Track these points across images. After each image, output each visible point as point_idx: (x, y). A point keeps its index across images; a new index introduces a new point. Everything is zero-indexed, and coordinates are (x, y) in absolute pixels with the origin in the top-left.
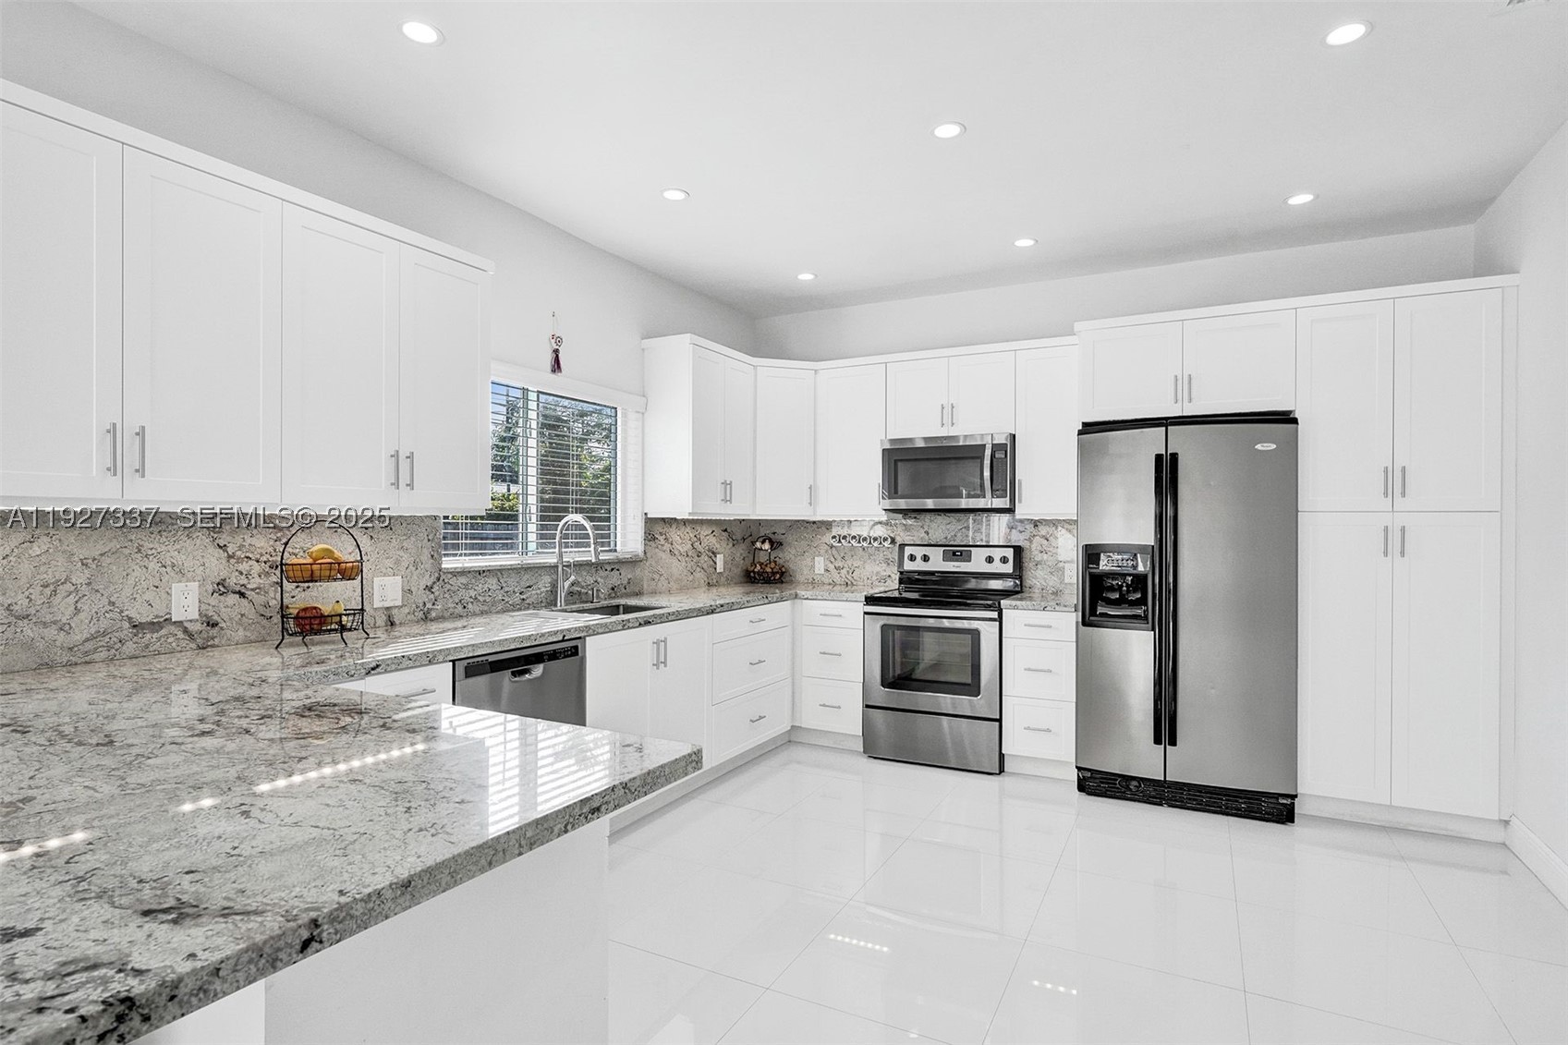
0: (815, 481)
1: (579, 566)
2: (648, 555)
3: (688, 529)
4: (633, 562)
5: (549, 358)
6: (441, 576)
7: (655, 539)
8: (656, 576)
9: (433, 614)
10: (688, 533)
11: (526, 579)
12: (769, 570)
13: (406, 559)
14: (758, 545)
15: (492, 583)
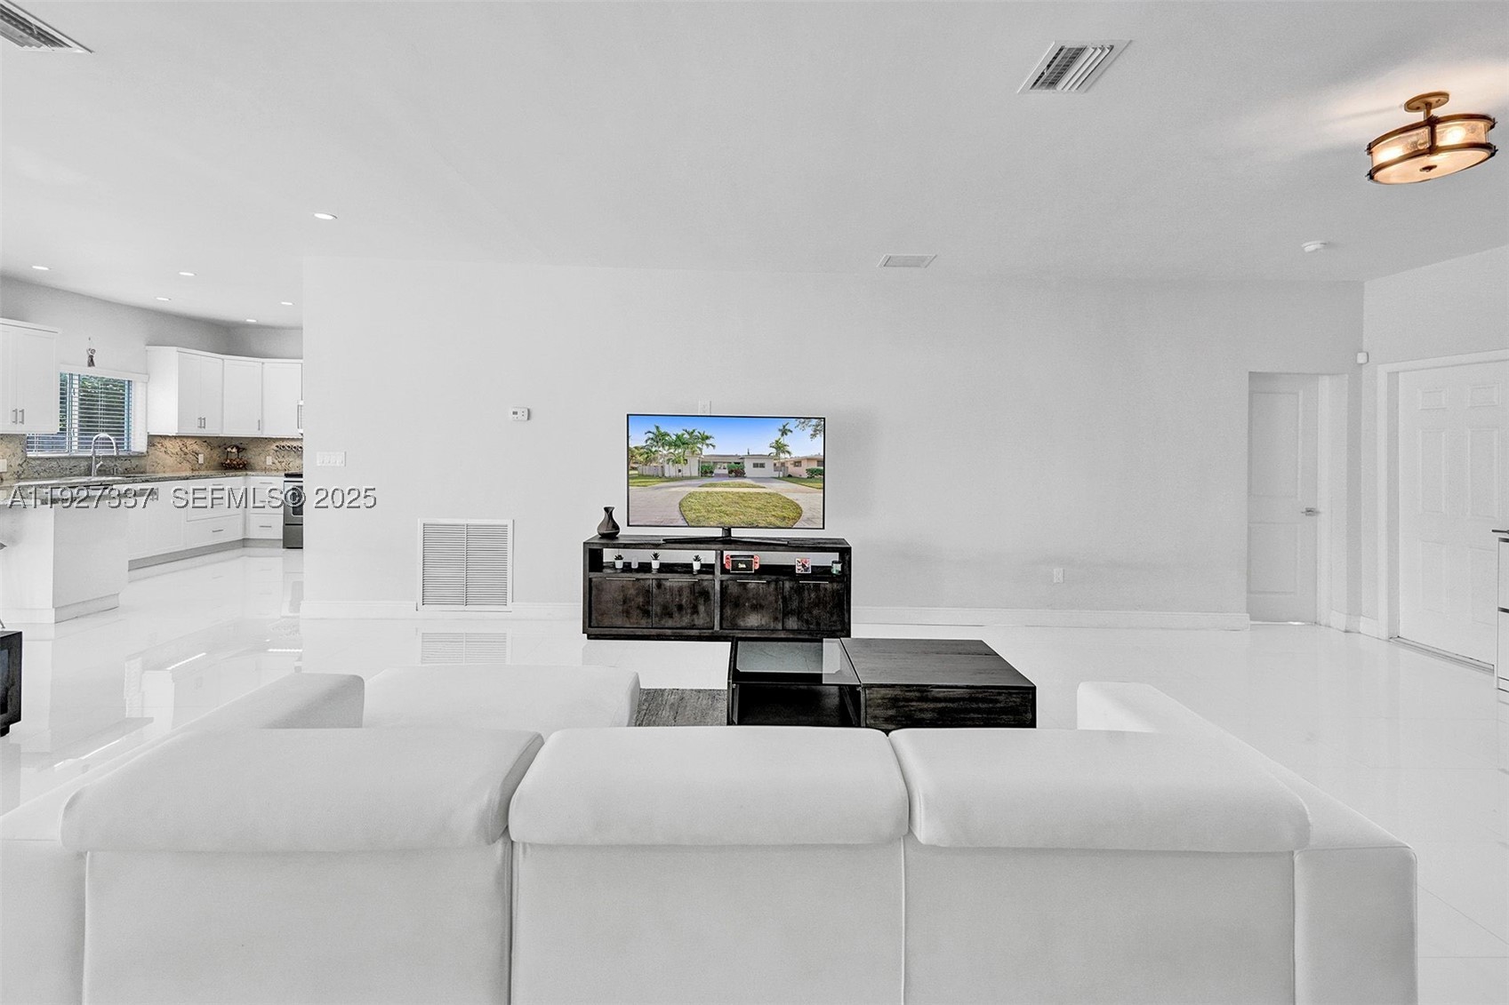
0: (262, 418)
1: (104, 457)
2: (150, 453)
3: (178, 441)
4: (140, 456)
5: (86, 359)
6: (27, 459)
7: (154, 445)
8: (155, 465)
9: (22, 476)
10: (179, 443)
11: (73, 463)
12: (235, 462)
13: (9, 452)
14: (229, 449)
15: (54, 464)
